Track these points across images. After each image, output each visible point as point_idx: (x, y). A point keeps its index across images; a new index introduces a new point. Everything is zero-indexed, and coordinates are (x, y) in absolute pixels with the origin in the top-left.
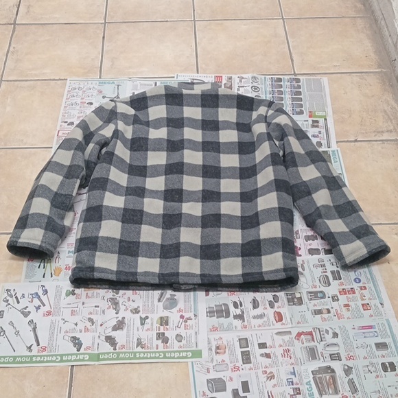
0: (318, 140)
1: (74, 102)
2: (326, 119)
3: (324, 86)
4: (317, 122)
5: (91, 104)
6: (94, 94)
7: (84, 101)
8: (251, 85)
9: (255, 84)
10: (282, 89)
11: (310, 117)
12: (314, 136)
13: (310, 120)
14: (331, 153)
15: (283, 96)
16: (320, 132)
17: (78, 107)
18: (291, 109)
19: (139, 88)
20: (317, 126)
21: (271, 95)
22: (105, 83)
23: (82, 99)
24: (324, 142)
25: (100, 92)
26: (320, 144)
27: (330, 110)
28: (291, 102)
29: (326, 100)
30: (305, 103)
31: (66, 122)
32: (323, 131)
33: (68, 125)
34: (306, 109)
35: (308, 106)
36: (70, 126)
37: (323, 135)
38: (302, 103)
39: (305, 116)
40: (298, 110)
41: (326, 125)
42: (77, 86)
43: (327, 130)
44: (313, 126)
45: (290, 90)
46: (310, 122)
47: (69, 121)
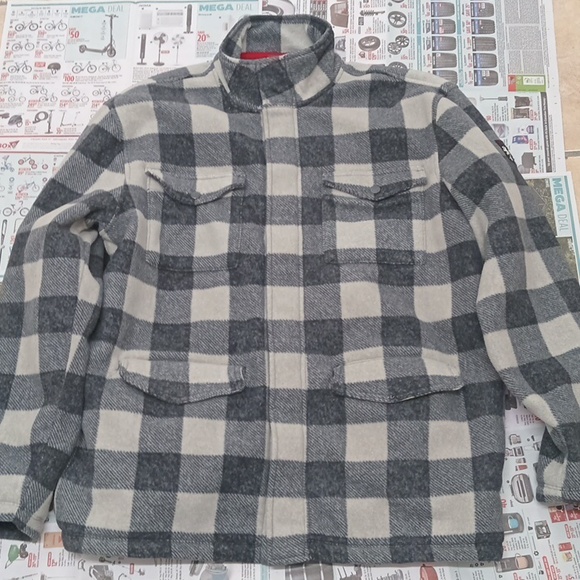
0: (525, 148)
1: (20, 61)
2: (544, 95)
3: (543, 7)
4: (525, 101)
5: (56, 67)
6: (63, 41)
7: (41, 59)
8: (388, 10)
9: (397, 7)
10: (453, 18)
11: (512, 88)
12: (518, 140)
13: (512, 96)
14: (552, 183)
15: (455, 35)
16: (531, 129)
17: (29, 77)
18: (472, 69)
19: (154, 23)
20: (525, 114)
21: (430, 34)
22: (84, 10)
23: (38, 53)
24: (539, 154)
25: (75, 34)
26: (529, 159)
27: (553, 71)
28: (471, 52)
29: (546, 43)
30: (501, 53)
31: (5, 116)
32: (539, 124)
33: (11, 122)
34: (502, 70)
35: (507, 61)
36: (14, 126)
37: (538, 137)
38: (495, 52)
39: (500, 88)
40: (486, 72)
41: (545, 109)
42: (27, 21)
43: (546, 123)
44: (518, 114)
45: (470, 19)
46: (512, 103)
47: (13, 113)
